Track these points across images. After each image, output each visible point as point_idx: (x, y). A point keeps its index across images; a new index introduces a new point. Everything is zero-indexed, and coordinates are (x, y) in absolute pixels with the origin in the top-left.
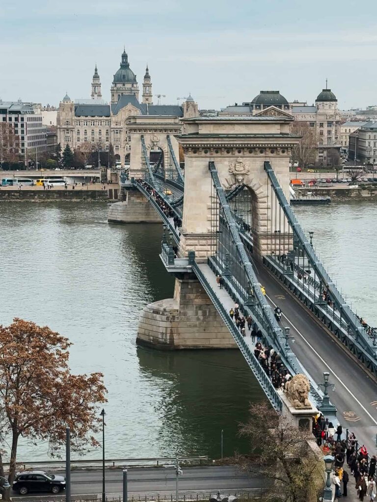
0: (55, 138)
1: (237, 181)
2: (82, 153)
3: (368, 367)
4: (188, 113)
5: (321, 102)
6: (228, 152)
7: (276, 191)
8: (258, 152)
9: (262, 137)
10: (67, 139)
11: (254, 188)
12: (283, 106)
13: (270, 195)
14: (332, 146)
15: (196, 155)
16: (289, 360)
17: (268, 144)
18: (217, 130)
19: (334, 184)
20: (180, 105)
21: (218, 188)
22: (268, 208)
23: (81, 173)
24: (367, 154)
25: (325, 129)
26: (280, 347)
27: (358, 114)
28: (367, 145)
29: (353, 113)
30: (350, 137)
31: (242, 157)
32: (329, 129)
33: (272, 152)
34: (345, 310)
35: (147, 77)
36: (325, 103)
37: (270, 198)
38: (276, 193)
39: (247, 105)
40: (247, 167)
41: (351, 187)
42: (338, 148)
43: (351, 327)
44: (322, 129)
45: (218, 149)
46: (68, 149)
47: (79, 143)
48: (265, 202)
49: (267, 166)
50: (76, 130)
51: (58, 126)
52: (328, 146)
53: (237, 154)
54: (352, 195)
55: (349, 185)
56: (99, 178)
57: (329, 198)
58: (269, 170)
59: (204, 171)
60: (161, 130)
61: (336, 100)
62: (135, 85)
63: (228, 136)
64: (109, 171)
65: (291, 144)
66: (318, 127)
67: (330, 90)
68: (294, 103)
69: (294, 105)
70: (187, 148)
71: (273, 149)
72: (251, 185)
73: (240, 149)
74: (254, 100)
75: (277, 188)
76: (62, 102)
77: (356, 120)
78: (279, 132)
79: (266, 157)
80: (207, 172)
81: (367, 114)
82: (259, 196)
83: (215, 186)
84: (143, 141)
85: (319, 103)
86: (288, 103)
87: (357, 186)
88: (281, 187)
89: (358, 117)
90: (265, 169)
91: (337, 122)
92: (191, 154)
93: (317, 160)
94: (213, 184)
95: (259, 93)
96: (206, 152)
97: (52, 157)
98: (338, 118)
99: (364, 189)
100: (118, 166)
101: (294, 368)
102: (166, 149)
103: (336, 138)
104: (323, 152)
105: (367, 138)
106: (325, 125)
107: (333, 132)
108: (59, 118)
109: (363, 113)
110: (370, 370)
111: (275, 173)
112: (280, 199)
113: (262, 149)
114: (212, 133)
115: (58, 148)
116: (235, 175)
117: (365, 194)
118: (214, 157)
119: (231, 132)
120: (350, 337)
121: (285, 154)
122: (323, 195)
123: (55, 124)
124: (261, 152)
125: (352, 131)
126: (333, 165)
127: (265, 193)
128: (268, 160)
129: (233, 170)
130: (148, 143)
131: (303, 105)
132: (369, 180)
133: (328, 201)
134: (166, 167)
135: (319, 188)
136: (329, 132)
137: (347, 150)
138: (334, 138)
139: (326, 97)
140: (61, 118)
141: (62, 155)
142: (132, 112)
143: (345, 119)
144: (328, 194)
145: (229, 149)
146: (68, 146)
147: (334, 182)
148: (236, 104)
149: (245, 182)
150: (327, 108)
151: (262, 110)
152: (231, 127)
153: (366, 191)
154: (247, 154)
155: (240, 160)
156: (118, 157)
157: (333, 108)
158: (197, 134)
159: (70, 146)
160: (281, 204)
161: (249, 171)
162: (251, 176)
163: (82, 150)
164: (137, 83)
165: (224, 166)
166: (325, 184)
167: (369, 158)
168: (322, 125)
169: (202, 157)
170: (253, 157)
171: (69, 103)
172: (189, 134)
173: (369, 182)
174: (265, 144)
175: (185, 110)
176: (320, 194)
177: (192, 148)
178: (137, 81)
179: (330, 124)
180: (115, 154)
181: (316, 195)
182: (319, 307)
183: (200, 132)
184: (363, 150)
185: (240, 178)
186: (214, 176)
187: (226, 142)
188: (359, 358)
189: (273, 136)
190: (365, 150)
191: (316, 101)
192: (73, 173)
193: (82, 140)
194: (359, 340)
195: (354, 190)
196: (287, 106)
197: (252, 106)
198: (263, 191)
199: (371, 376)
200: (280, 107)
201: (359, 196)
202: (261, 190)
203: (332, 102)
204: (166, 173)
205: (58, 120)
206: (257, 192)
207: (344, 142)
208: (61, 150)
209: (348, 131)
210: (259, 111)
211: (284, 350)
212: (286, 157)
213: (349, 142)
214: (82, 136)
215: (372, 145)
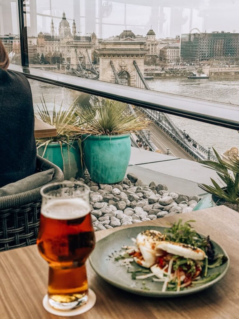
0: (36, 50)
1: (122, 69)
2: (49, 57)
3: (181, 146)
4: (93, 40)
5: (149, 36)
6: (118, 57)
7: (139, 73)
8: (131, 57)
9: (133, 50)
10: (42, 51)
11: (129, 72)
12: (133, 37)
13: (136, 75)
14: (153, 55)
15: (105, 58)
16: (150, 144)
17: (135, 53)
18: (114, 47)
19: (155, 71)
20: (90, 36)
21: (115, 72)
22: (135, 81)
23: (49, 66)
24: (167, 58)
25: (151, 47)
26: (146, 138)
27: (162, 41)
28: (167, 54)
29: (161, 40)
30: (160, 51)
31: (124, 59)
32: (152, 47)
33: (137, 57)
34: (171, 123)
35: (74, 24)
36: (151, 36)
37: (136, 77)
38: (139, 74)
39: (118, 36)
40: (126, 63)
41: (162, 72)
42: (156, 56)
43: (174, 130)
44: (149, 47)
45: (114, 55)
46: (42, 55)
47: (47, 53)
48: (134, 78)
49: (134, 63)
50: (45, 47)
51: (38, 45)
52: (152, 55)
53: (122, 57)
54: (162, 76)
55: (161, 71)
56: (56, 68)
57: (153, 77)
58: (136, 65)
59: (108, 65)
60: (84, 47)
61: (155, 35)
62: (69, 27)
63: (118, 50)
64: (61, 65)
65: (144, 53)
66: (147, 46)
67: (152, 30)
68: (138, 36)
69: (137, 36)
70: (101, 55)
71: (137, 55)
72: (128, 71)
73: (123, 55)
74: (121, 34)
75: (139, 72)
76: (39, 35)
77: (162, 44)
78: (139, 48)
79: (134, 59)
80: (109, 65)
81: (166, 41)
82: (131, 76)
83: (113, 71)
84: (76, 52)
85: (148, 36)
86: (135, 36)
87: (164, 72)
88: (141, 72)
89: (163, 42)
90: (134, 64)
91: (155, 44)
92: (102, 57)
93: (147, 61)
94: (112, 70)
95: (123, 31)
96: (109, 57)
97: (36, 59)
98: (156, 43)
99: (167, 73)
100: (64, 63)
101: (153, 147)
102: (86, 56)
103: (155, 51)
104: (149, 57)
105: (168, 51)
106: (151, 46)
107: (154, 49)
108: (38, 41)
109: (165, 40)
110: (182, 147)
111: (138, 66)
112: (140, 77)
113: (132, 55)
114: (111, 48)
115: (38, 55)
116: (121, 67)
117: (167, 75)
118: (112, 59)
119: (120, 48)
120: (173, 134)
121: (142, 58)
122: (150, 75)
123: (36, 44)
124: (132, 57)
125: (161, 48)
126: (154, 62)
127: (134, 74)
128: (135, 60)
129: (121, 64)
130: (78, 53)
131: (141, 37)
132: (169, 69)
133: (152, 78)
134: (86, 64)
135: (149, 73)
136: (152, 49)
137: (159, 56)
138: (154, 51)
139: (151, 33)
140: (39, 41)
141: (40, 58)
142: (69, 39)
143: (158, 43)
144: (152, 75)
145: (119, 55)
146: (42, 54)
147: (155, 70)
148: (113, 36)
149: (125, 70)
150: (151, 38)
151: (124, 39)
152: (119, 45)
153: (167, 74)
154: (126, 57)
155: (123, 60)
156: (64, 59)
157: (154, 38)
158: (105, 48)
159: (43, 54)
160: (141, 79)
161: (127, 65)
162: (128, 67)
163: (48, 56)
164: (70, 27)
165: (117, 62)
166: (151, 71)
167: (168, 60)
168: (149, 45)
169: (107, 59)
170: (129, 59)
171: (42, 35)
172: (102, 49)
173: (169, 70)
174: (134, 53)
175: (92, 39)
176: (149, 75)
177: (103, 55)
178: (70, 25)
179: (152, 45)
180: (63, 57)
181: (148, 75)
182: (158, 122)
183: (107, 48)
184: (165, 56)
185: (123, 68)
186: (113, 67)
187: (118, 52)
188: (177, 143)
189: (137, 50)
190: (167, 56)
191: (147, 35)
192: (45, 66)
193: (48, 51)
194: (177, 135)
195: (163, 73)
196: (135, 37)
197: (120, 37)
198: (133, 73)
199: (183, 150)
200: (132, 37)
201: (165, 76)
202: (132, 73)
203: (153, 36)
204: (86, 66)
205: (37, 43)
206: (130, 74)
207: (158, 53)
208: (39, 56)
209: (159, 48)
210: (123, 39)
211: (148, 140)
212: (142, 59)
213: (160, 53)
214: (48, 50)
215: (170, 54)
